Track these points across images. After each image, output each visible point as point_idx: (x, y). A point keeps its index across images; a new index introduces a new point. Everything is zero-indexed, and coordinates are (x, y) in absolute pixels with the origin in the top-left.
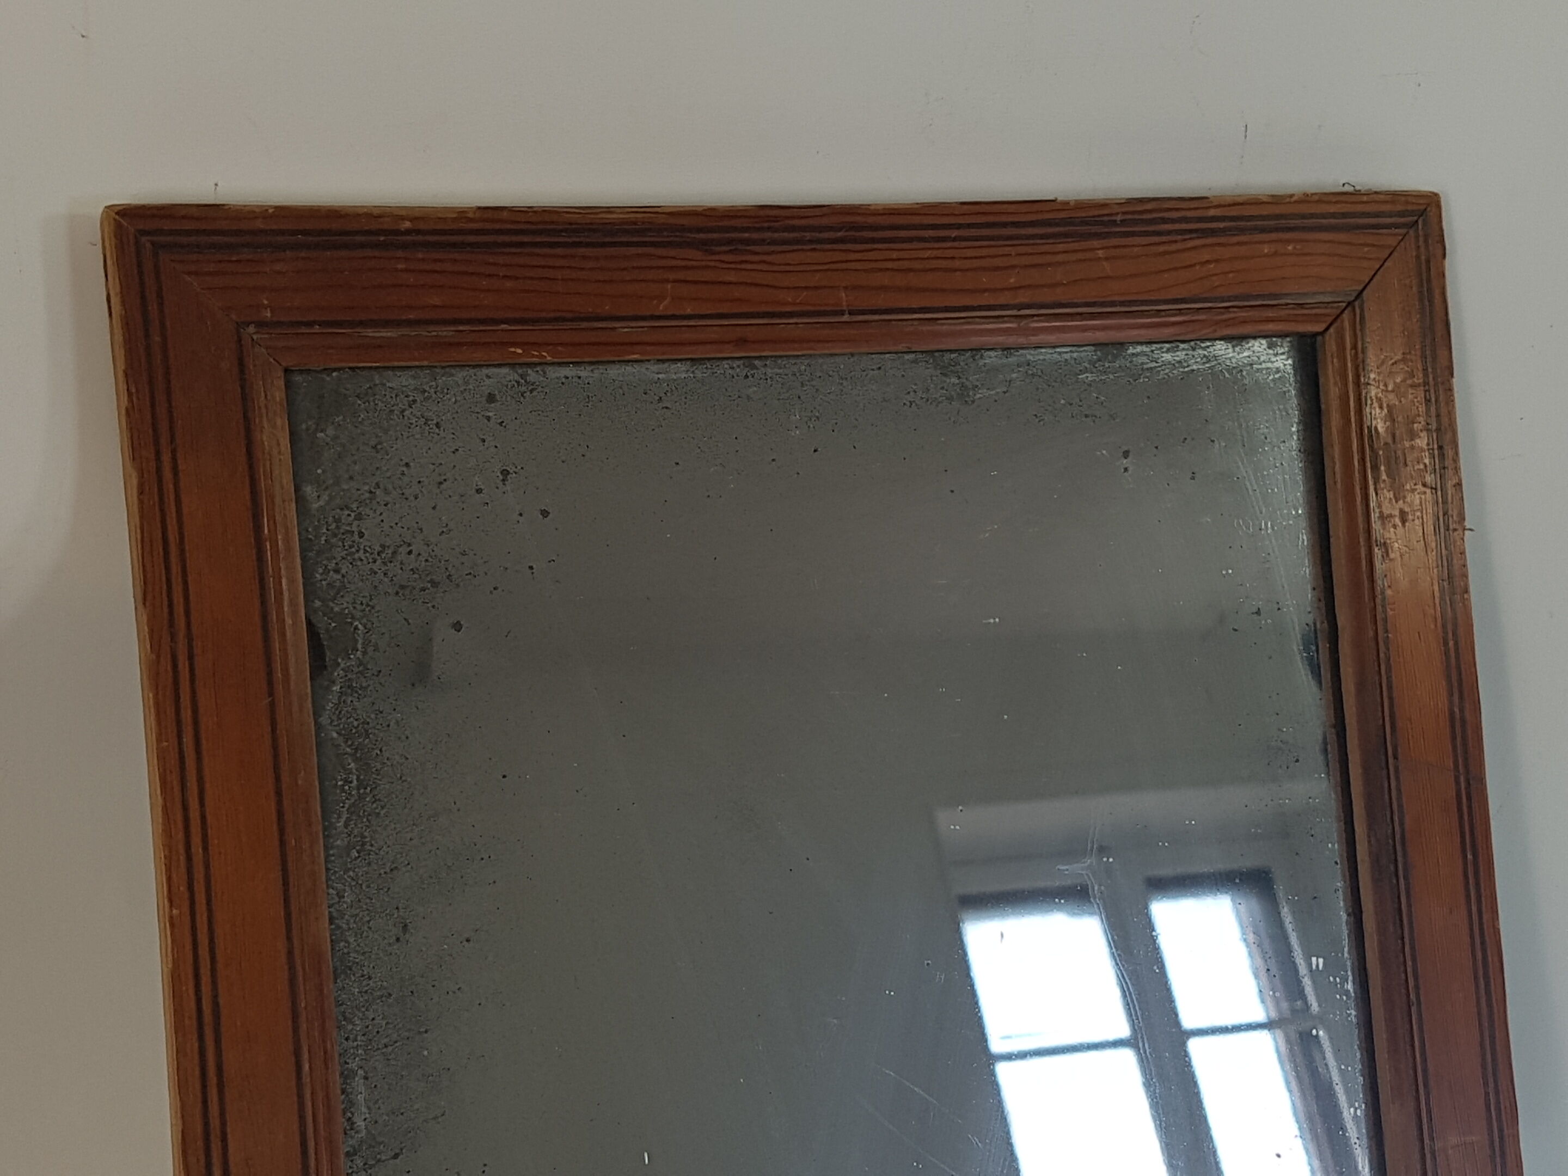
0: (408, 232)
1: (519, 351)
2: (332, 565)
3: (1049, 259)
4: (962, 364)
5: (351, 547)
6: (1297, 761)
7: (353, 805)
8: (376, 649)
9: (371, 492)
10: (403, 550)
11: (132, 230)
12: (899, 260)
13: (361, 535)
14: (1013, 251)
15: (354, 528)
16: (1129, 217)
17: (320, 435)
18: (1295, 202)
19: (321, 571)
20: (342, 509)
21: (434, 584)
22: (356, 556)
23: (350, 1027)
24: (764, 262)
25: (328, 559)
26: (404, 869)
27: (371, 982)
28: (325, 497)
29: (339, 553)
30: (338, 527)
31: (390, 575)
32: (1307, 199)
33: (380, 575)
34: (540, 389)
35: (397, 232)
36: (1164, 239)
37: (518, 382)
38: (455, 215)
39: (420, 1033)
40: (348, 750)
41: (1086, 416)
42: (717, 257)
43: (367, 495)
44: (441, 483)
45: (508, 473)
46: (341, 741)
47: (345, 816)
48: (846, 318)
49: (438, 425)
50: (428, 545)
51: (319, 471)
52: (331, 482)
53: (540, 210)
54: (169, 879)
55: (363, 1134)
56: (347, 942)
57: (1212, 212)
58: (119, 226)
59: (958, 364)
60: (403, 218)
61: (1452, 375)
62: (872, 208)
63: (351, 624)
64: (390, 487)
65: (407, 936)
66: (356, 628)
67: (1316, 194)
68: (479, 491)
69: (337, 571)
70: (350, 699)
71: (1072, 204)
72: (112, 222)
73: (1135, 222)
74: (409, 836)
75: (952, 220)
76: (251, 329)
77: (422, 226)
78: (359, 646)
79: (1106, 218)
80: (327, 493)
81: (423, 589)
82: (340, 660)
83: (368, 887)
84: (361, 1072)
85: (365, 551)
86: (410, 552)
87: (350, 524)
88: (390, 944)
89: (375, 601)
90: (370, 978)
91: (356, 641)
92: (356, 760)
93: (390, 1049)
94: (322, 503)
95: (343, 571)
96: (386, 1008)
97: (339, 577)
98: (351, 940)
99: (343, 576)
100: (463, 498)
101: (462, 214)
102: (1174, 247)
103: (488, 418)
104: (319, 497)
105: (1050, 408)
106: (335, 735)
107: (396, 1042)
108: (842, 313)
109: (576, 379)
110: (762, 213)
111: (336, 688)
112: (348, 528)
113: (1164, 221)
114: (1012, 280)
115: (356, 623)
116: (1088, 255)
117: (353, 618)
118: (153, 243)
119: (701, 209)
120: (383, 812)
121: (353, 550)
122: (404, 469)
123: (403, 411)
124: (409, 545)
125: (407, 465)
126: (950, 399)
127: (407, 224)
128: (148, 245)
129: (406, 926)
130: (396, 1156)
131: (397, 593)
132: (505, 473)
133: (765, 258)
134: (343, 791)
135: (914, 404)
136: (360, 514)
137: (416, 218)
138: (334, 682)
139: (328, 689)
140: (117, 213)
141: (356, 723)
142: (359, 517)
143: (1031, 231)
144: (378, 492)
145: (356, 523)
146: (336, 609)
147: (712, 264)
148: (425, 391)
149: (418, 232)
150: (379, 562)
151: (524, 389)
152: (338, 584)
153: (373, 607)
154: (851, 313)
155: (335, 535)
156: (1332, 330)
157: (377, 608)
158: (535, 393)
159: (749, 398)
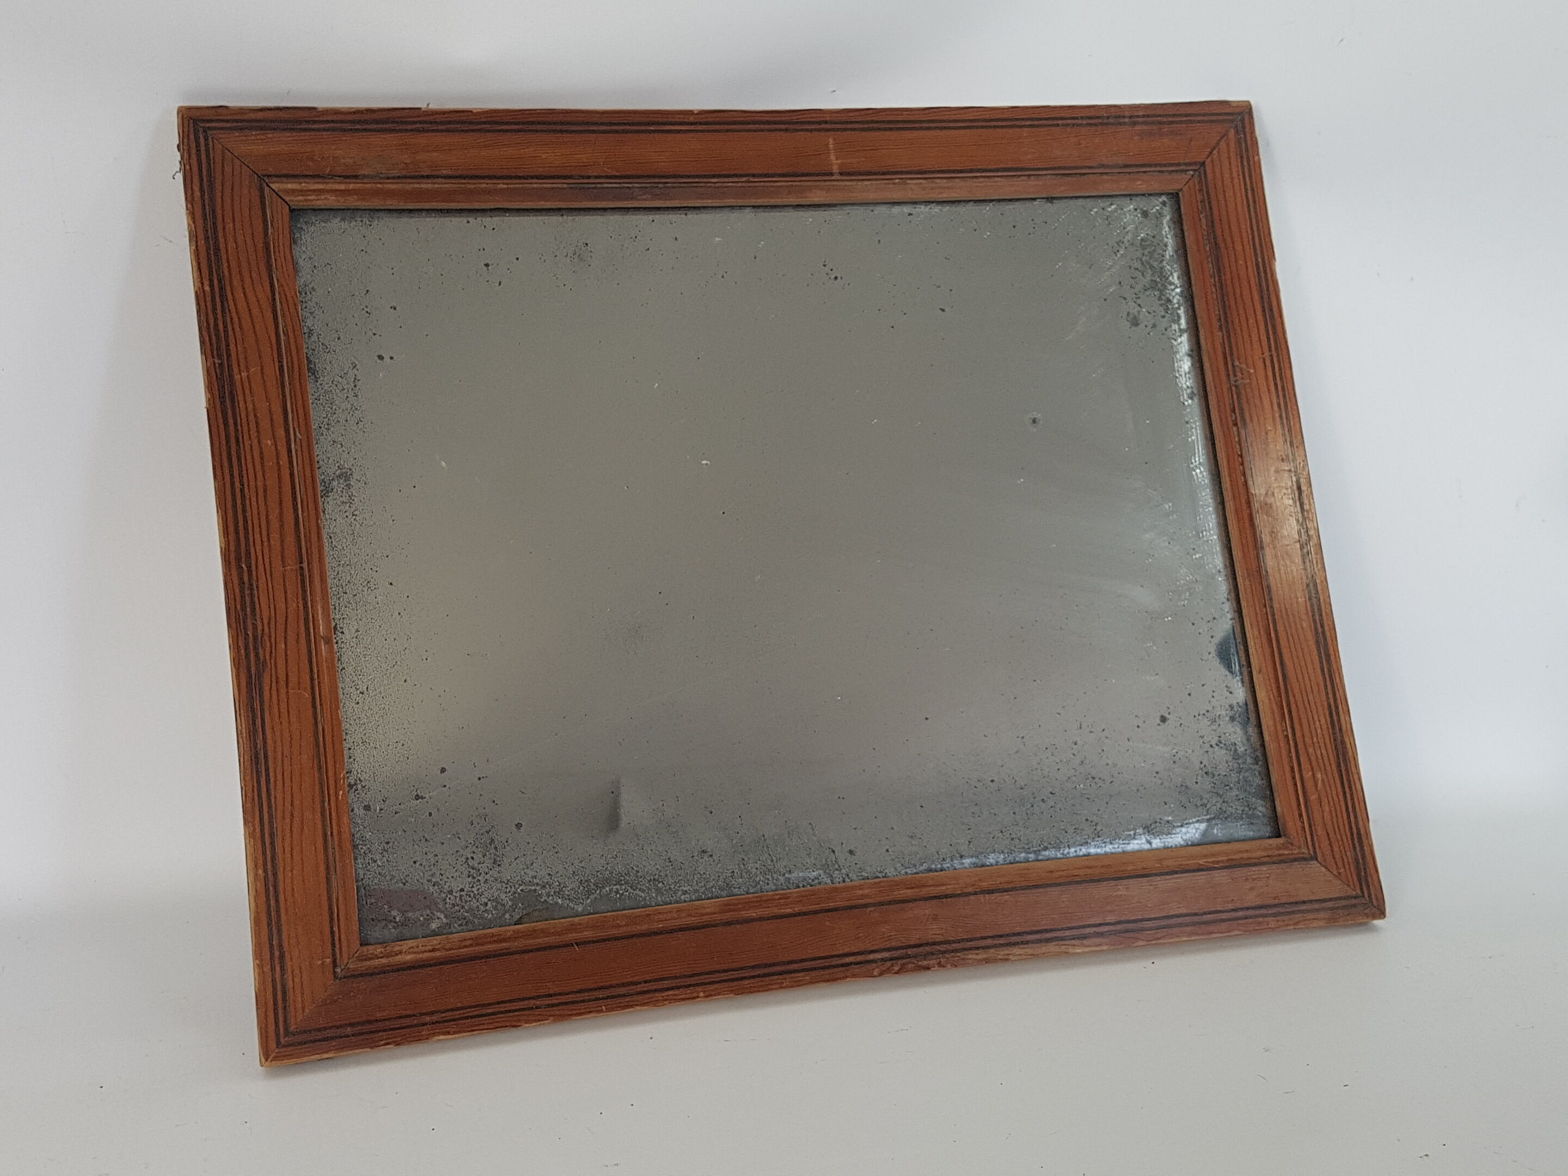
0: (265, 871)
1: (341, 792)
2: (482, 908)
3: (251, 417)
4: (323, 477)
5: (470, 896)
6: (587, 244)
7: (631, 887)
8: (535, 877)
9: (434, 885)
10: (471, 862)
11: (277, 1050)
12: (260, 526)
13: (462, 890)
14: (247, 443)
15: (458, 895)
16: (215, 353)
17: (398, 919)
18: (194, 223)
19: (486, 915)
20: (446, 903)
21: (492, 841)
22: (476, 892)
23: (761, 883)
24: (269, 623)
25: (478, 911)
26: (669, 854)
27: (736, 871)
28: (438, 914)
29: (474, 904)
30: (458, 905)
31: (487, 870)
32: (191, 213)
33: (487, 877)
34: (359, 775)
35: (266, 878)
36: (230, 328)
37: (356, 790)
38: (252, 840)
39: (765, 840)
40: (598, 892)
41: (355, 386)
42: (268, 658)
43: (436, 887)
44: (426, 840)
45: (417, 795)
46: (592, 897)
47: (637, 892)
48: (305, 565)
49: (388, 843)
50: (467, 847)
51: (422, 919)
52: (428, 911)
53: (243, 782)
54: (683, 999)
55: (821, 872)
56: (712, 887)
57: (207, 288)
58: (275, 1058)
59: (323, 481)
60: (256, 875)
61: (314, 108)
62: (223, 545)
63: (519, 894)
64: (430, 873)
65: (709, 850)
66: (522, 890)
67: (187, 206)
68: (430, 814)
69: (486, 904)
70: (566, 892)
71: (209, 395)
72: (273, 1062)
73: (218, 349)
74: (650, 852)
75: (228, 486)
76: (338, 970)
77: (260, 862)
78: (533, 888)
79: (218, 371)
80: (435, 913)
81: (496, 848)
82: (542, 900)
83: (680, 876)
84: (787, 875)
85: (473, 887)
86: (472, 858)
87: (456, 897)
88: (714, 861)
89: (504, 880)
90: (733, 872)
91: (530, 890)
92: (604, 887)
93: (774, 858)
94: (442, 916)
95: (486, 900)
96: (750, 862)
97: (489, 903)
98: (711, 884)
99: (489, 900)
100: (436, 824)
101: (250, 835)
102: (236, 320)
103: (381, 810)
104: (438, 918)
105: (351, 413)
106: (589, 901)
107: (769, 854)
108: (302, 568)
109: (351, 751)
110: (234, 626)
111: (560, 901)
112: (458, 899)
113: (216, 325)
114: (269, 442)
115: (519, 890)
116: (246, 385)
117: (515, 893)
118: (284, 1037)
119: (234, 669)
120: (635, 869)
121: (472, 895)
122: (418, 864)
123: (379, 866)
124: (467, 859)
125: (415, 862)
126: (349, 486)
127: (260, 872)
128: (286, 1039)
129: (703, 851)
130: (833, 851)
131: (499, 865)
132: (417, 797)
133: (266, 622)
134: (622, 894)
135: (355, 513)
136: (449, 892)
137: (256, 866)
138: (556, 903)
139: (561, 906)
140: (267, 1060)
141: (581, 888)
142: (451, 892)
143: (232, 428)
144: (434, 880)
145: (454, 894)
146: (510, 903)
147: (273, 661)
148: (364, 852)
149: (265, 864)
150: (480, 878)
151: (359, 787)
152: (494, 904)
153: (508, 881)
154: (301, 563)
155: (463, 907)
156: (287, 199)
157: (509, 878)
158: (362, 779)
159: (357, 631)
